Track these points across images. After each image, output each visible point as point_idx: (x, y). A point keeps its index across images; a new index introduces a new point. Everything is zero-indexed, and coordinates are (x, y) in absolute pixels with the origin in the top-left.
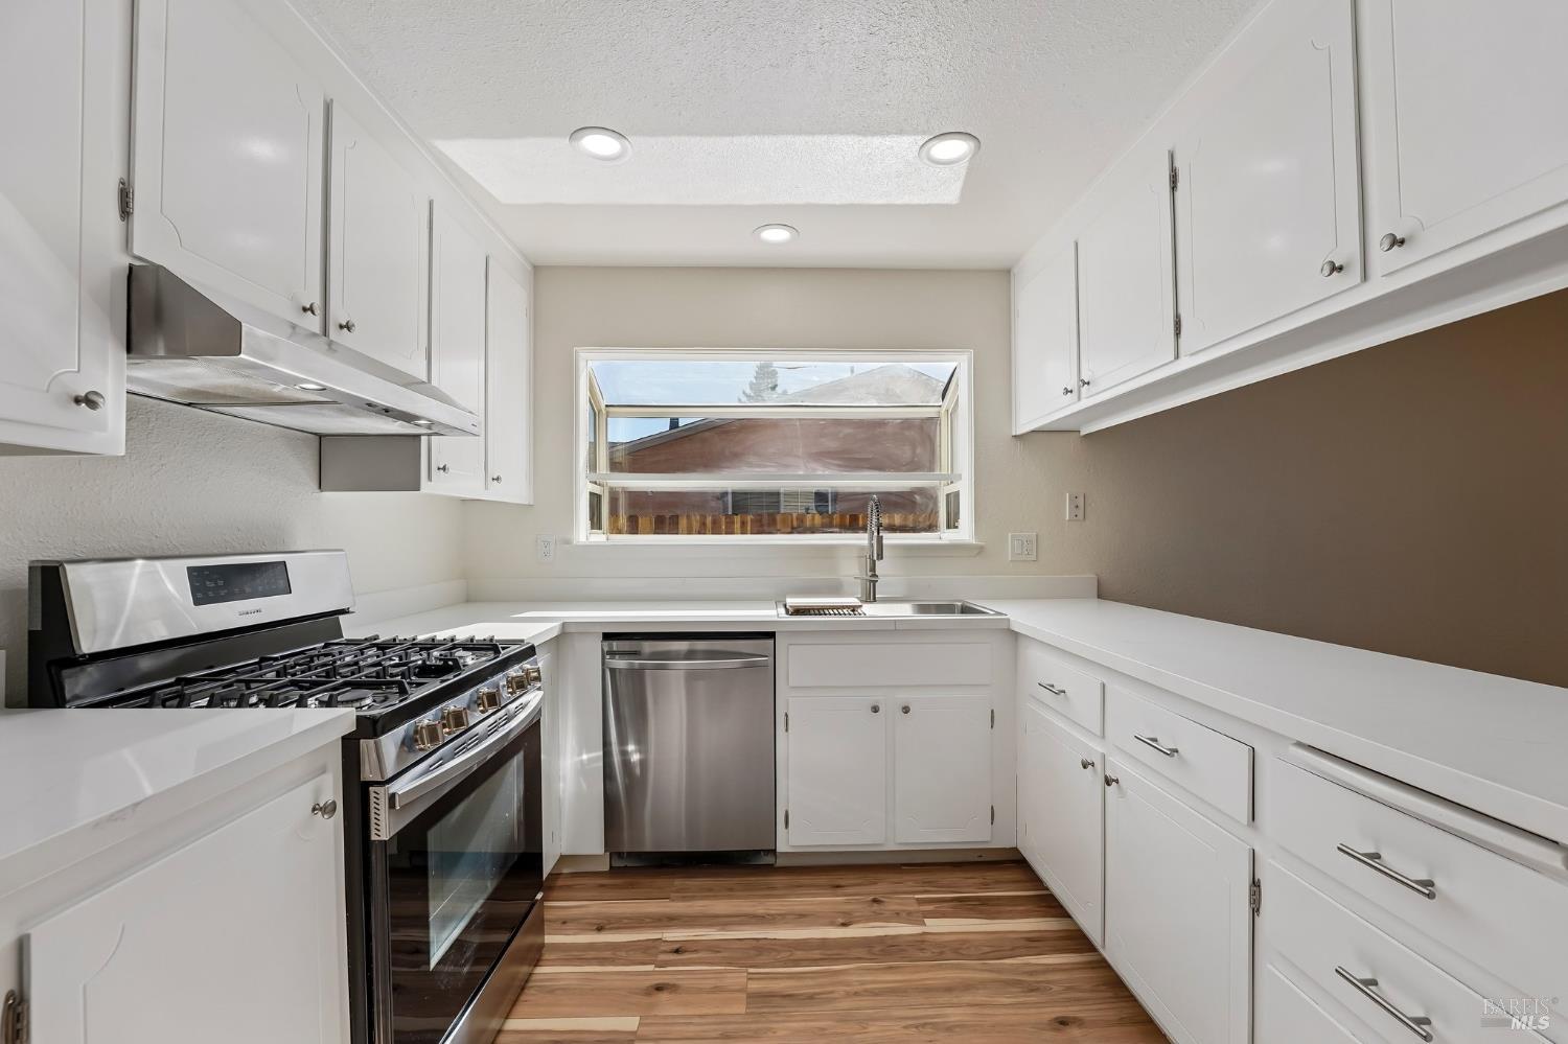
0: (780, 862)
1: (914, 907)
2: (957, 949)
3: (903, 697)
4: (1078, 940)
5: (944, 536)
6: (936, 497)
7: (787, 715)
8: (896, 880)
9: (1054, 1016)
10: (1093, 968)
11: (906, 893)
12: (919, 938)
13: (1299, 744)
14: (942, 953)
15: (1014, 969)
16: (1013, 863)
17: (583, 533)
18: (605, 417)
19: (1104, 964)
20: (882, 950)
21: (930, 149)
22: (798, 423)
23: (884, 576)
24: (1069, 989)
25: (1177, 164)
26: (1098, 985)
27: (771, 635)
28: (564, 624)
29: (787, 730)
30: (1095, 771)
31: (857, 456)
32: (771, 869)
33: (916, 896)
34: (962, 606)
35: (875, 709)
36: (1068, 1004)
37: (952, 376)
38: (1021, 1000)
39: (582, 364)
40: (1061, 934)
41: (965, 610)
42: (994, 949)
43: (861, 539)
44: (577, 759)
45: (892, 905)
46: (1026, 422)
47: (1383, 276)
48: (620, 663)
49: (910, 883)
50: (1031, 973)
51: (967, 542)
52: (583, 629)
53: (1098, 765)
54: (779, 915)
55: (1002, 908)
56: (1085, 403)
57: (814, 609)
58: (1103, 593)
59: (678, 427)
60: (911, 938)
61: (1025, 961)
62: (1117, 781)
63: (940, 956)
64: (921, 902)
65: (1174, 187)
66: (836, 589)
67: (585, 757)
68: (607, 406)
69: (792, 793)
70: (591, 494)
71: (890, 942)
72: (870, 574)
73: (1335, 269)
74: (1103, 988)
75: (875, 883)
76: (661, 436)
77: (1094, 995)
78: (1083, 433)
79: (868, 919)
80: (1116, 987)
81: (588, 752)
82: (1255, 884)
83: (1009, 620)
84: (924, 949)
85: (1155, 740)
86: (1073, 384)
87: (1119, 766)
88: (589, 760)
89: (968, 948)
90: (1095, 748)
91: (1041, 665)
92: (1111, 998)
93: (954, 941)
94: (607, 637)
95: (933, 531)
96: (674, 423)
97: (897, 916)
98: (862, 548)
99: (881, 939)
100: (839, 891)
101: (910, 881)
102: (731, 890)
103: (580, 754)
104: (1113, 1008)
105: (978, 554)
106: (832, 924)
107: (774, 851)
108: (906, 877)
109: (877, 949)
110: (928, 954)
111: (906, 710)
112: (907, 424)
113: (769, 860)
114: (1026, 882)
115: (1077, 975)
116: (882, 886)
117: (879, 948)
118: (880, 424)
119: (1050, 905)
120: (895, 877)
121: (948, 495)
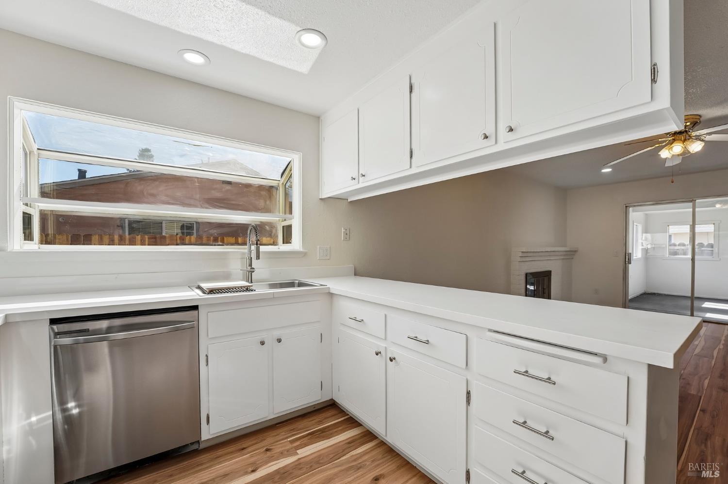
0: (202, 446)
1: (289, 446)
2: (317, 462)
3: (277, 334)
4: (369, 435)
5: (281, 247)
6: (277, 227)
7: (207, 356)
8: (275, 434)
9: (373, 477)
10: (379, 447)
11: (282, 440)
12: (297, 463)
13: (490, 330)
14: (311, 467)
15: (348, 461)
16: (332, 406)
17: (16, 242)
18: (36, 157)
19: (383, 444)
20: (279, 478)
21: (302, 35)
22: (196, 180)
23: (257, 268)
24: (373, 461)
25: (413, 82)
26: (384, 454)
27: (195, 308)
28: (6, 316)
29: (207, 365)
30: (381, 356)
31: (233, 202)
32: (197, 452)
33: (289, 440)
34: (298, 283)
35: (263, 343)
36: (376, 469)
37: (288, 164)
38: (355, 476)
39: (16, 111)
40: (362, 435)
41: (301, 285)
42: (334, 455)
43: (244, 249)
44: (25, 423)
45: (277, 449)
46: (326, 193)
47: (504, 142)
48: (67, 341)
49: (283, 433)
50: (355, 460)
51: (299, 250)
52: (30, 318)
53: (383, 353)
54: (210, 480)
55: (331, 432)
56: (361, 185)
57: (215, 290)
58: (356, 274)
59: (85, 177)
60: (292, 465)
61: (351, 455)
62: (394, 359)
63: (311, 468)
64: (292, 442)
65: (411, 92)
66: (227, 277)
67: (34, 419)
68: (38, 149)
69: (210, 403)
70: (24, 213)
71: (282, 471)
72: (249, 268)
73: (486, 137)
74: (386, 455)
75: (264, 440)
76: (72, 183)
77: (384, 459)
78: (349, 200)
79: (266, 462)
80: (390, 452)
81: (37, 414)
82: (468, 393)
83: (329, 288)
84: (302, 468)
85: (416, 337)
86: (355, 175)
87: (394, 351)
88: (39, 421)
89: (323, 458)
90: (381, 345)
91: (346, 309)
92: (390, 458)
93: (315, 457)
94: (53, 321)
95: (275, 245)
96: (82, 173)
97: (282, 455)
98: (243, 254)
99: (277, 472)
100: (245, 451)
101: (282, 432)
102: (171, 476)
103: (29, 417)
104: (394, 462)
105: (304, 255)
106: (246, 473)
107: (198, 442)
108: (281, 431)
109: (276, 479)
110: (304, 470)
111: (279, 341)
112: (261, 187)
113: (195, 447)
114: (338, 414)
115: (374, 453)
116: (269, 440)
117: (278, 477)
118: (248, 186)
119: (352, 422)
120: (274, 433)
121: (283, 227)
